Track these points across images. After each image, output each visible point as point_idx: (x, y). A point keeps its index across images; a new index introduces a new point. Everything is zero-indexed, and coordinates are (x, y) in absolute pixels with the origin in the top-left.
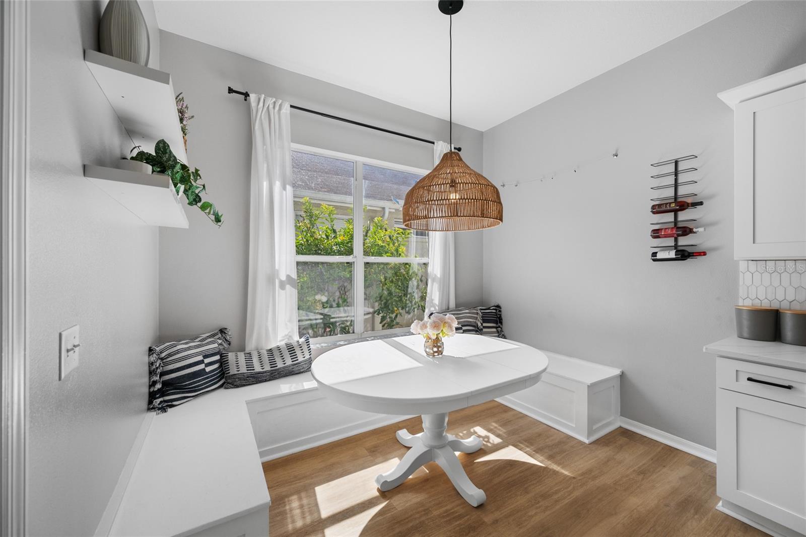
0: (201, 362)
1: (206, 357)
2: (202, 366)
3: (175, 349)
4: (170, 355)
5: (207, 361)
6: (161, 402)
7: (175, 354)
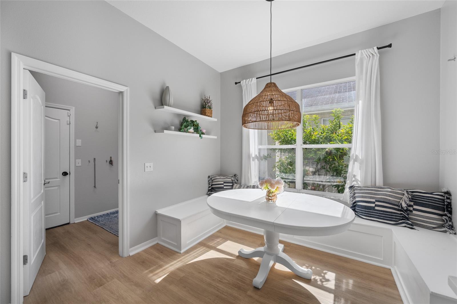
0: (223, 184)
1: (224, 183)
2: (223, 186)
3: (216, 178)
4: (214, 179)
5: (225, 184)
6: (210, 193)
7: (216, 179)
